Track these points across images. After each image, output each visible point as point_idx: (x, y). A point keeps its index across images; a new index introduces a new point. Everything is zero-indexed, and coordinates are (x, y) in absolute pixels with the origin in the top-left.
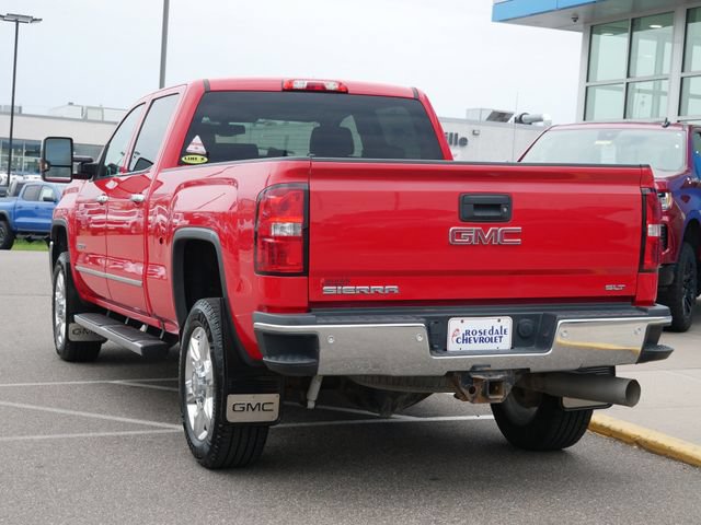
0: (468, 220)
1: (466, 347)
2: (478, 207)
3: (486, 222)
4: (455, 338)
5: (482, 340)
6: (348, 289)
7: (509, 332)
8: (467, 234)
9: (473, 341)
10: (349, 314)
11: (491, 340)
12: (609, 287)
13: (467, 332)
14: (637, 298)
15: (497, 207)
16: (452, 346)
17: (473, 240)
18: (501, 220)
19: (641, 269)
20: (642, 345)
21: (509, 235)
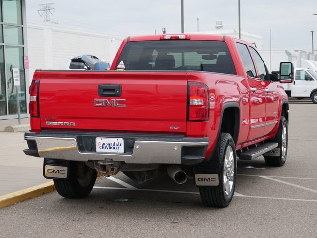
1: (104, 150)
3: (109, 96)
4: (99, 146)
5: (110, 148)
6: (55, 123)
7: (123, 145)
8: (101, 102)
9: (106, 148)
10: (56, 134)
11: (114, 148)
12: (171, 128)
13: (104, 144)
14: (187, 134)
15: (113, 90)
16: (98, 149)
17: (104, 104)
18: (116, 96)
19: (188, 120)
20: (180, 155)
21: (120, 103)
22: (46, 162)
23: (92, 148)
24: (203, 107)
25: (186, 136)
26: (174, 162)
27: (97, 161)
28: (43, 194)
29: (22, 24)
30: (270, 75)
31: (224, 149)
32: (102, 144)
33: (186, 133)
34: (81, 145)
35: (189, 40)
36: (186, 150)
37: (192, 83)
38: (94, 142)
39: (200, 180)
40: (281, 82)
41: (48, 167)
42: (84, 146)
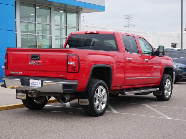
0: (32, 60)
1: (33, 86)
2: (33, 57)
3: (35, 60)
7: (40, 83)
8: (31, 62)
11: (37, 85)
12: (60, 75)
16: (31, 85)
17: (33, 64)
18: (38, 60)
19: (67, 72)
20: (62, 89)
21: (39, 63)
22: (17, 91)
23: (28, 85)
24: (74, 66)
25: (67, 80)
26: (59, 92)
27: (29, 90)
28: (22, 107)
29: (78, 26)
30: (155, 52)
31: (94, 87)
32: (32, 82)
33: (66, 78)
34: (23, 83)
35: (98, 34)
36: (65, 86)
37: (69, 54)
38: (29, 82)
39: (81, 102)
40: (159, 56)
41: (18, 94)
42: (25, 83)
